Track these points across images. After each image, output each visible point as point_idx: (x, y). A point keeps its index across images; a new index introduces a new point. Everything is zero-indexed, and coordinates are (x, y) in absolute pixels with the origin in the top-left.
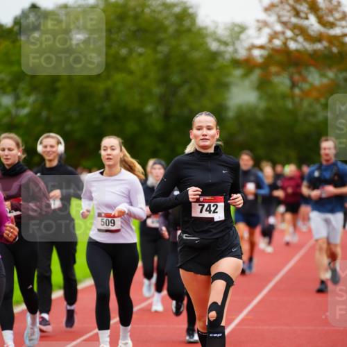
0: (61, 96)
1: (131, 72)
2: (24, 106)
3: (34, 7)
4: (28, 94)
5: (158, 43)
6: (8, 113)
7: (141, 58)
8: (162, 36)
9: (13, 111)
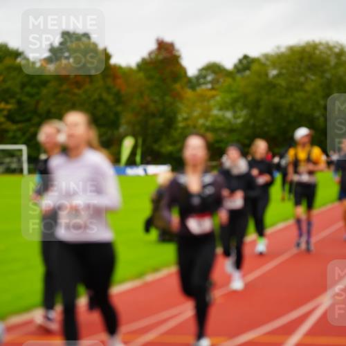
0: (262, 111)
1: (306, 91)
2: (239, 117)
3: (246, 57)
4: (242, 110)
5: (324, 72)
6: (230, 122)
7: (312, 83)
8: (326, 67)
9: (233, 121)
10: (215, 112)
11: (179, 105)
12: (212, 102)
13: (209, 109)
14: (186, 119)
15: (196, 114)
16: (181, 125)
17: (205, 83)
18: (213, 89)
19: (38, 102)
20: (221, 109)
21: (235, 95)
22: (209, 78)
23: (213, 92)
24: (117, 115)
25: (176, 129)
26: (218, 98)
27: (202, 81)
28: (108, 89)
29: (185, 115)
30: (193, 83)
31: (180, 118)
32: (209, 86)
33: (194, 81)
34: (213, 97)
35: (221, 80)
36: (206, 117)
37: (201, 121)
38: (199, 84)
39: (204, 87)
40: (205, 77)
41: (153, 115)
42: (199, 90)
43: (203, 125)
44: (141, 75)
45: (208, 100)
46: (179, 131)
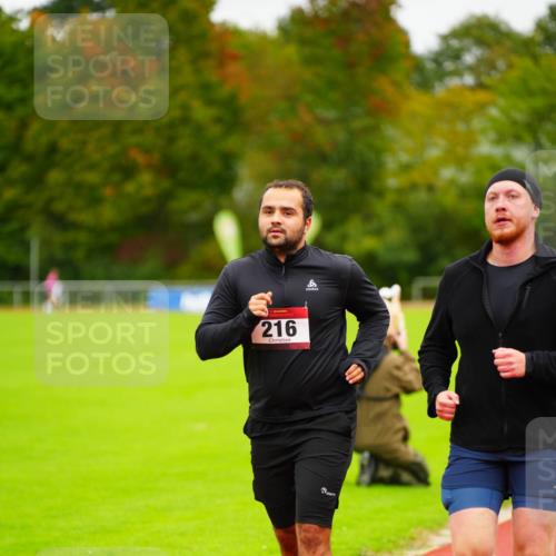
10: (485, 148)
11: (390, 131)
12: (477, 123)
13: (470, 140)
14: (406, 168)
15: (434, 153)
16: (392, 182)
17: (457, 73)
18: (480, 86)
19: (23, 125)
20: (500, 139)
21: (539, 102)
22: (469, 59)
23: (482, 96)
24: (228, 160)
25: (380, 194)
26: (494, 112)
27: (449, 65)
28: (205, 90)
29: (404, 158)
30: (426, 74)
31: (391, 163)
32: (469, 80)
33: (430, 66)
34: (481, 107)
35: (501, 64)
36: (460, 162)
37: (447, 173)
38: (442, 75)
39: (454, 82)
40: (456, 56)
41: (323, 158)
42: (440, 91)
43: (452, 182)
44: (292, 51)
45: (466, 118)
46: (390, 198)
